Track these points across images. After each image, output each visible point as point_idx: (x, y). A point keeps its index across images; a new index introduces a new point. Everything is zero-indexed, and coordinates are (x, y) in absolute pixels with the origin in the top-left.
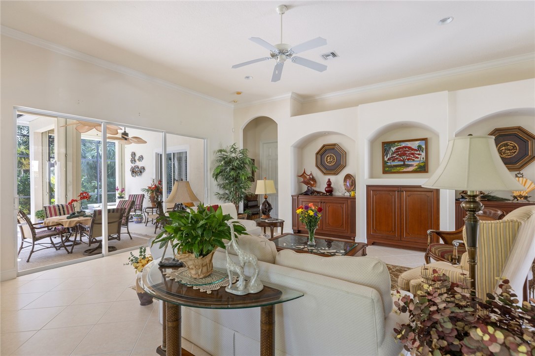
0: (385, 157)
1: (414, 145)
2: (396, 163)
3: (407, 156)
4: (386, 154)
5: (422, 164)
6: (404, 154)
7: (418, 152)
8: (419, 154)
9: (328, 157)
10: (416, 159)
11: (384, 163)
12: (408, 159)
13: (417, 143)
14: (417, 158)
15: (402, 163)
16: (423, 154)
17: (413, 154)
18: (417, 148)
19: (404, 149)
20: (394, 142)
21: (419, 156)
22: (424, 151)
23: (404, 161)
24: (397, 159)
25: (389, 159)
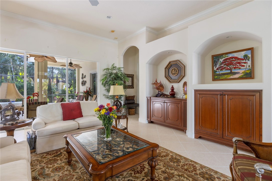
0: (215, 67)
1: (241, 55)
2: (224, 71)
3: (234, 65)
4: (215, 64)
5: (248, 72)
6: (231, 64)
7: (244, 61)
8: (245, 63)
9: (172, 70)
10: (242, 68)
11: (214, 72)
12: (235, 68)
13: (243, 53)
14: (243, 66)
15: (229, 71)
16: (249, 63)
17: (239, 63)
18: (243, 58)
19: (231, 59)
20: (222, 55)
21: (245, 65)
22: (250, 60)
23: (230, 69)
24: (224, 68)
25: (217, 69)
